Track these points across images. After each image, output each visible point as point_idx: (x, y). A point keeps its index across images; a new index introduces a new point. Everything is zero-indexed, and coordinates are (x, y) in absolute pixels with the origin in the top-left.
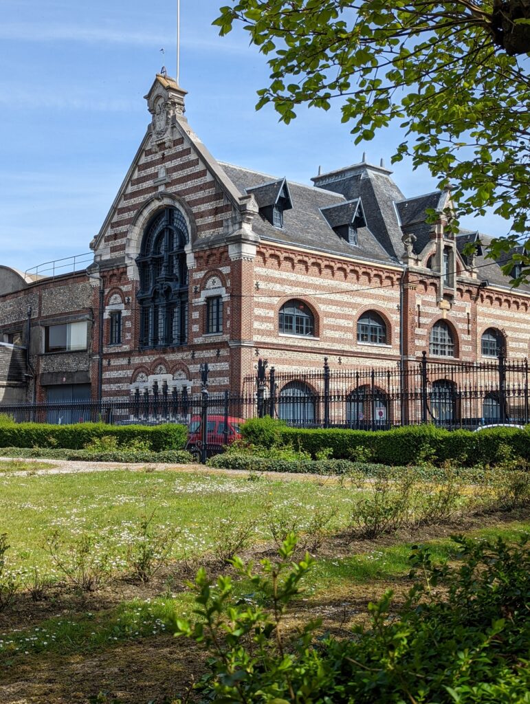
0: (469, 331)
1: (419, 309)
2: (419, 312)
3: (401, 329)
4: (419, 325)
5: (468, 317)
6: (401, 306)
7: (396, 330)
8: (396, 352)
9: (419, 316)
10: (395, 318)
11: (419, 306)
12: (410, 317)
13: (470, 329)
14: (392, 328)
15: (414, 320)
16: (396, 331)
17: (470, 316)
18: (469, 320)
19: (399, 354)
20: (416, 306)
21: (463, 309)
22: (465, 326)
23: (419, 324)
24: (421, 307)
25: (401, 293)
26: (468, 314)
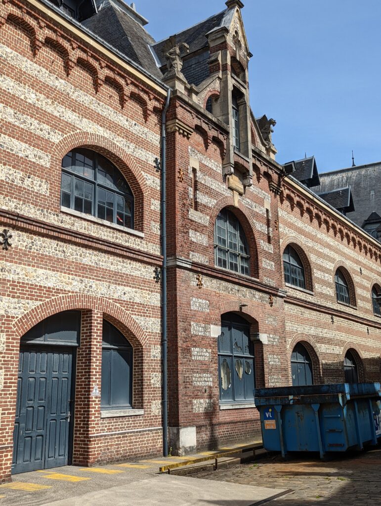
0: (269, 238)
1: (195, 176)
2: (196, 182)
3: (162, 205)
4: (196, 206)
5: (268, 215)
6: (162, 163)
7: (153, 205)
8: (154, 249)
9: (196, 189)
10: (150, 182)
11: (194, 170)
12: (180, 187)
13: (271, 235)
14: (145, 199)
15: (186, 193)
16: (152, 207)
17: (270, 215)
18: (268, 221)
19: (158, 254)
20: (190, 170)
21: (261, 202)
22: (264, 229)
23: (196, 203)
24: (199, 174)
25: (162, 138)
26: (267, 210)
